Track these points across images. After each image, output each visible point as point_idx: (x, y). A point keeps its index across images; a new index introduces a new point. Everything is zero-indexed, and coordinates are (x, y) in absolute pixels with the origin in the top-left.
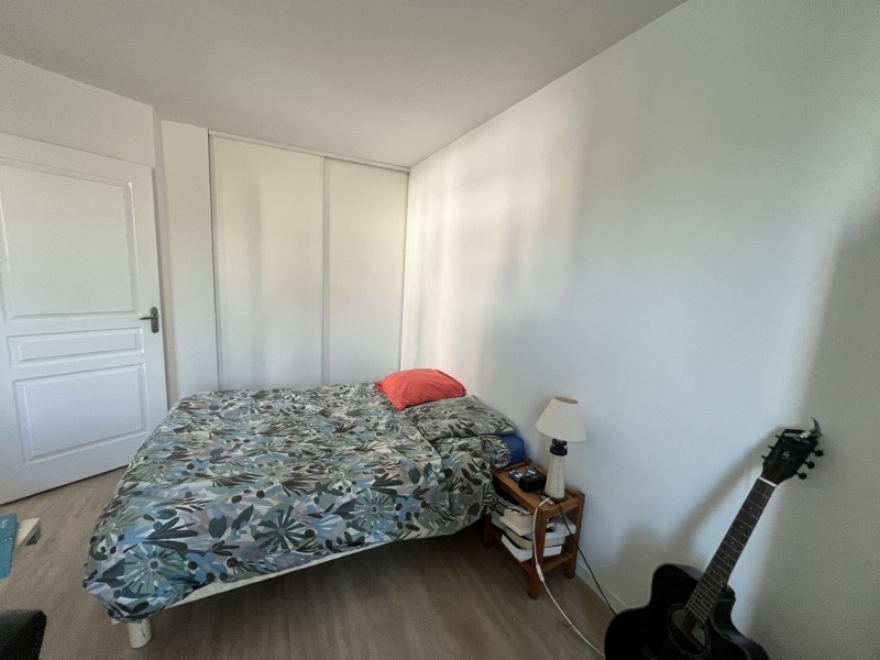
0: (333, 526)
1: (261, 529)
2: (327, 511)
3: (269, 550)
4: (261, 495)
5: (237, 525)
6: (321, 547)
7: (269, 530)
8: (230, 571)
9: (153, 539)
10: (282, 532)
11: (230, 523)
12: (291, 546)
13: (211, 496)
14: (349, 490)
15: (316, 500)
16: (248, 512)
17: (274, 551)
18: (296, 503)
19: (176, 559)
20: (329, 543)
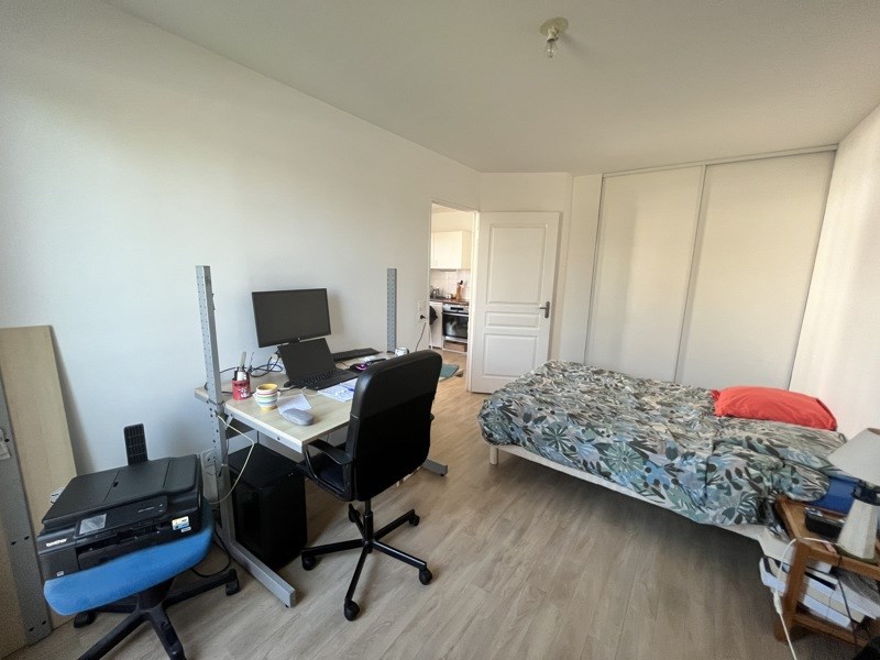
0: (590, 453)
1: (547, 430)
2: (589, 441)
3: (548, 443)
4: (553, 413)
5: (537, 421)
6: (579, 462)
7: (550, 433)
8: (527, 443)
9: (500, 408)
10: (558, 438)
11: (533, 419)
12: (560, 449)
13: (530, 403)
14: (608, 436)
15: (583, 431)
16: (542, 418)
17: (550, 445)
18: (570, 427)
19: (506, 422)
20: (585, 463)
